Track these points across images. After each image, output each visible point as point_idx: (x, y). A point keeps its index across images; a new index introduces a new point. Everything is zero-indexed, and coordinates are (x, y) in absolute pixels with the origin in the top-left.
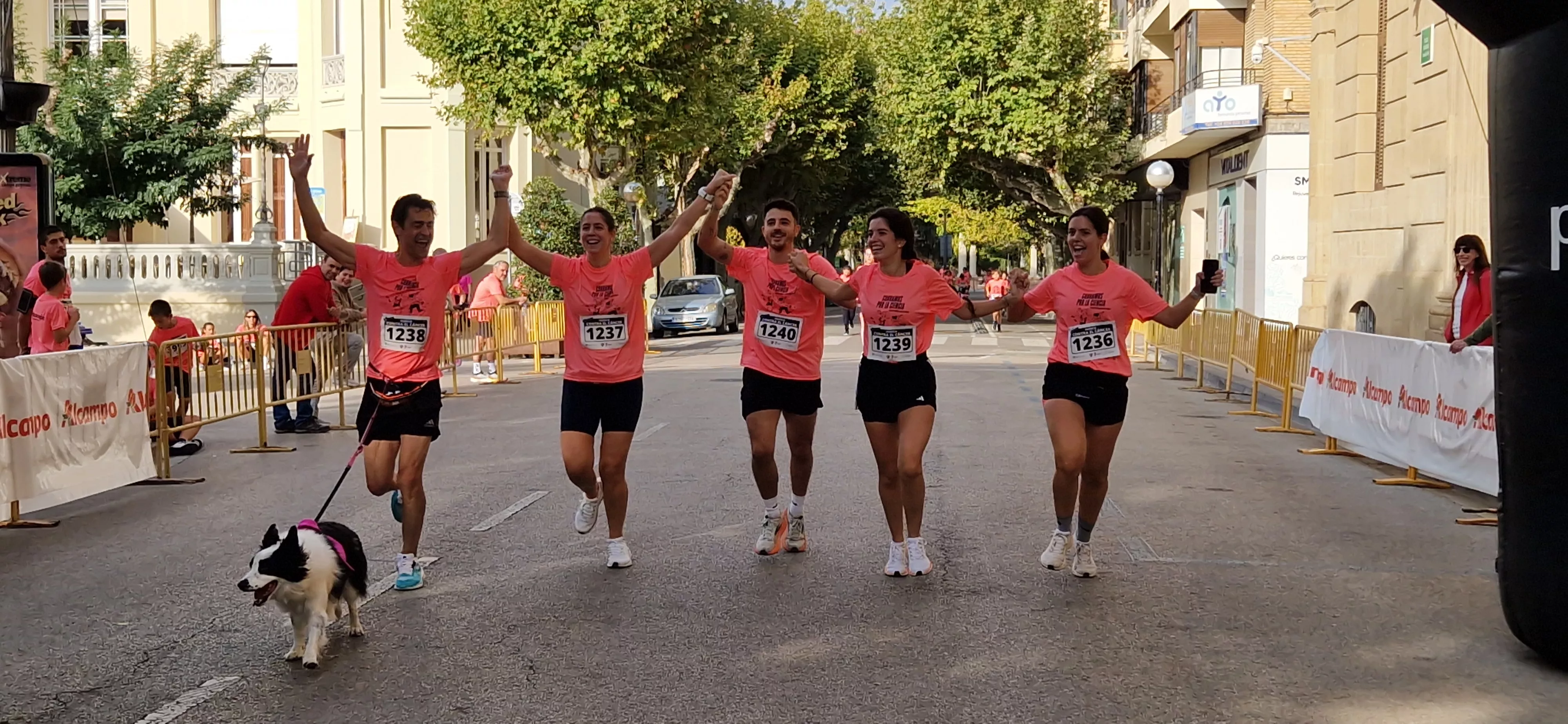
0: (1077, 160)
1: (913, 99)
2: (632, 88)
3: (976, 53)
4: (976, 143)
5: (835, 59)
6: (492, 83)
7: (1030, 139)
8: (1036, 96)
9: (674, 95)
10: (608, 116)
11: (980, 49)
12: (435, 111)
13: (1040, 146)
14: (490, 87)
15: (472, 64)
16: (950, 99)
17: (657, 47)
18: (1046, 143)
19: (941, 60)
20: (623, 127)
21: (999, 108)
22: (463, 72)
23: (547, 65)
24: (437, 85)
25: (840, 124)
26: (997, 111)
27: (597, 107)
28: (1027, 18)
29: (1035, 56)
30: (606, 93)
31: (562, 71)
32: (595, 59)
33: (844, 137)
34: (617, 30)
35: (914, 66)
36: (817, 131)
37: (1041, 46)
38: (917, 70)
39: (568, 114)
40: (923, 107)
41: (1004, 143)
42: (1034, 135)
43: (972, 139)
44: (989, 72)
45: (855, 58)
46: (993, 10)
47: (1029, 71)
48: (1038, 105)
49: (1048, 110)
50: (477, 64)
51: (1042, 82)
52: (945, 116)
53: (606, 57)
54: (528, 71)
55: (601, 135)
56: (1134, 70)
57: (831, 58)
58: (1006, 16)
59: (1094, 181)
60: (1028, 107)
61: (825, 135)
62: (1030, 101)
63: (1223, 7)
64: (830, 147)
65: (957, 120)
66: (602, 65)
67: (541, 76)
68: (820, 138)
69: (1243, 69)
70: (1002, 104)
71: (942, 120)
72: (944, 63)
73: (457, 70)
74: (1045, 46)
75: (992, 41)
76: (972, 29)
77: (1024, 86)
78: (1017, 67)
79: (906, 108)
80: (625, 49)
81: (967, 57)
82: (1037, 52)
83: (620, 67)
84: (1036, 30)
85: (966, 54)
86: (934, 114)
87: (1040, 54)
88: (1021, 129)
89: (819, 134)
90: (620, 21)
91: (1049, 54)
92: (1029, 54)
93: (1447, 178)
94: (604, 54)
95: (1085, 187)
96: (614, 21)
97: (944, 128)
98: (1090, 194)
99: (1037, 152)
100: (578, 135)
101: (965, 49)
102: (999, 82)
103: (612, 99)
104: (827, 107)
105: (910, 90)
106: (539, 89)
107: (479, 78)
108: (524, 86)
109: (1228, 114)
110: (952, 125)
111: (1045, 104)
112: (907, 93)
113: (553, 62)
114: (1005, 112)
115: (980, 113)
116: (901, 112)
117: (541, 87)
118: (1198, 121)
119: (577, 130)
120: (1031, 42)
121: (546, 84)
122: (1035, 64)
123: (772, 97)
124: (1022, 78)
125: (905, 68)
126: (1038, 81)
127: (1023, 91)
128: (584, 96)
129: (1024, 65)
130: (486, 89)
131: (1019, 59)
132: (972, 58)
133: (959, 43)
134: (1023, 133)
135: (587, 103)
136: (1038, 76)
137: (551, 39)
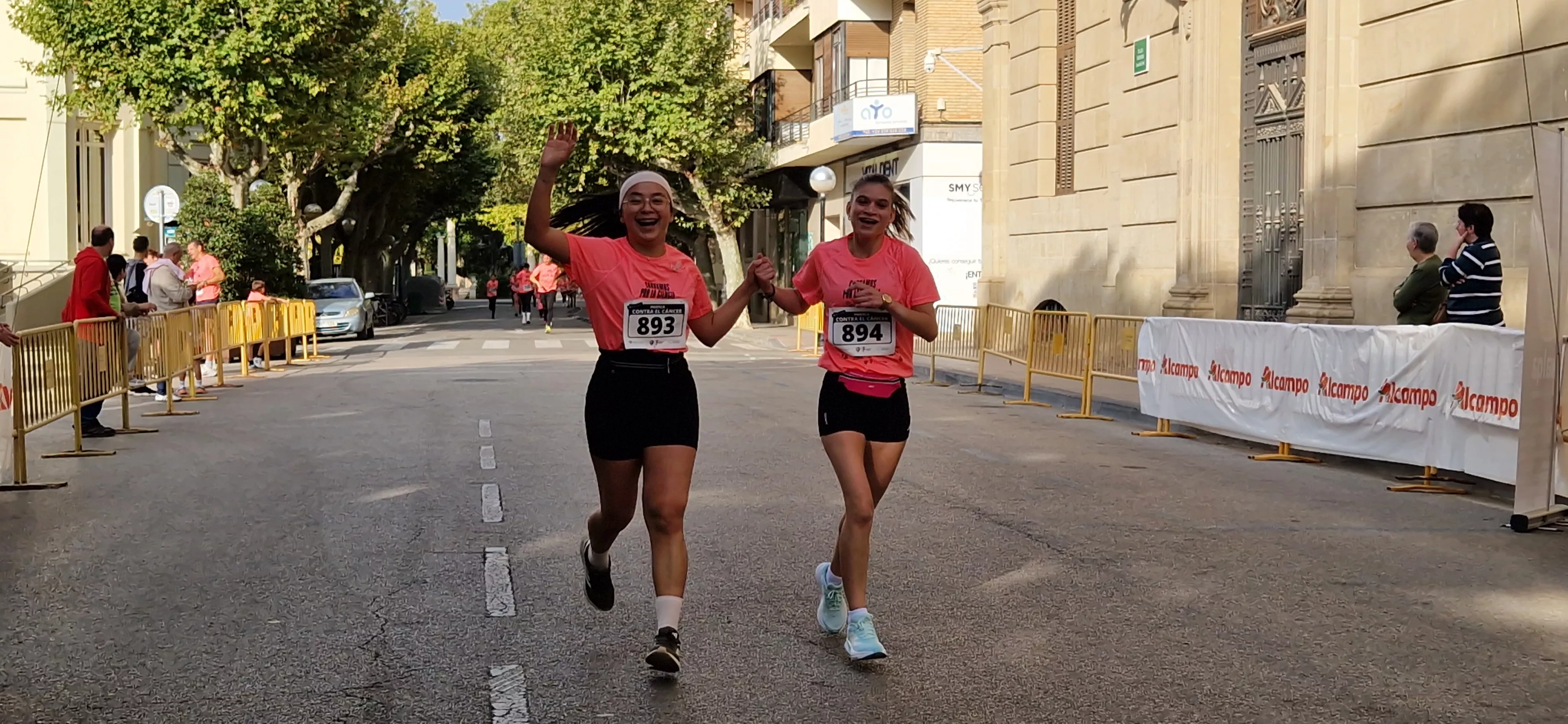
0: (717, 166)
1: (553, 101)
2: (279, 81)
3: (620, 57)
4: (621, 147)
5: (446, 60)
6: (119, 72)
7: (673, 144)
8: (680, 101)
9: (322, 89)
10: (251, 109)
11: (623, 52)
12: (45, 100)
13: (683, 151)
14: (116, 76)
15: (95, 51)
16: (592, 102)
17: (307, 38)
18: (690, 148)
19: (584, 63)
20: (269, 121)
21: (644, 113)
22: (86, 59)
23: (182, 53)
24: (44, 73)
25: (452, 126)
26: (642, 115)
27: (242, 99)
28: (670, 24)
29: (678, 62)
30: (249, 84)
31: (204, 60)
32: (240, 49)
33: (458, 139)
34: (264, 19)
35: (554, 67)
36: (429, 133)
37: (684, 52)
38: (557, 71)
39: (207, 107)
40: (567, 109)
41: (649, 147)
42: (677, 140)
43: (616, 143)
44: (632, 76)
45: (466, 59)
46: (635, 15)
47: (670, 76)
48: (680, 112)
49: (692, 116)
50: (101, 51)
51: (685, 88)
52: (589, 119)
53: (253, 47)
54: (164, 59)
55: (242, 129)
56: (757, 80)
57: (443, 58)
58: (648, 21)
59: (733, 187)
60: (672, 112)
61: (438, 136)
62: (673, 106)
63: (869, 19)
64: (442, 150)
65: (602, 122)
66: (248, 55)
67: (178, 65)
68: (433, 140)
69: (888, 79)
70: (644, 108)
71: (586, 122)
72: (587, 66)
73: (79, 57)
74: (688, 52)
75: (635, 45)
76: (615, 33)
77: (666, 92)
78: (660, 73)
79: (548, 109)
80: (270, 39)
81: (610, 60)
82: (680, 57)
83: (264, 58)
84: (679, 36)
85: (609, 57)
86: (578, 117)
87: (683, 59)
88: (665, 134)
89: (432, 136)
90: (268, 10)
91: (692, 60)
92: (673, 59)
93: (1179, 181)
94: (251, 44)
95: (723, 193)
96: (261, 9)
97: (585, 131)
98: (728, 200)
99: (680, 156)
100: (218, 129)
101: (608, 52)
102: (641, 86)
103: (257, 92)
104: (438, 108)
105: (551, 92)
106: (176, 79)
107: (104, 66)
108: (160, 77)
109: (884, 123)
110: (597, 128)
111: (688, 110)
112: (547, 95)
113: (194, 50)
114: (649, 116)
115: (624, 116)
116: (542, 113)
117: (179, 77)
118: (855, 129)
119: (216, 123)
120: (674, 48)
121: (184, 74)
122: (678, 69)
123: (390, 96)
124: (666, 83)
125: (546, 69)
126: (681, 86)
127: (666, 96)
128: (229, 87)
129: (669, 69)
130: (113, 78)
131: (661, 64)
132: (615, 62)
133: (602, 46)
134: (667, 138)
135: (230, 95)
136: (680, 82)
137: (189, 26)
